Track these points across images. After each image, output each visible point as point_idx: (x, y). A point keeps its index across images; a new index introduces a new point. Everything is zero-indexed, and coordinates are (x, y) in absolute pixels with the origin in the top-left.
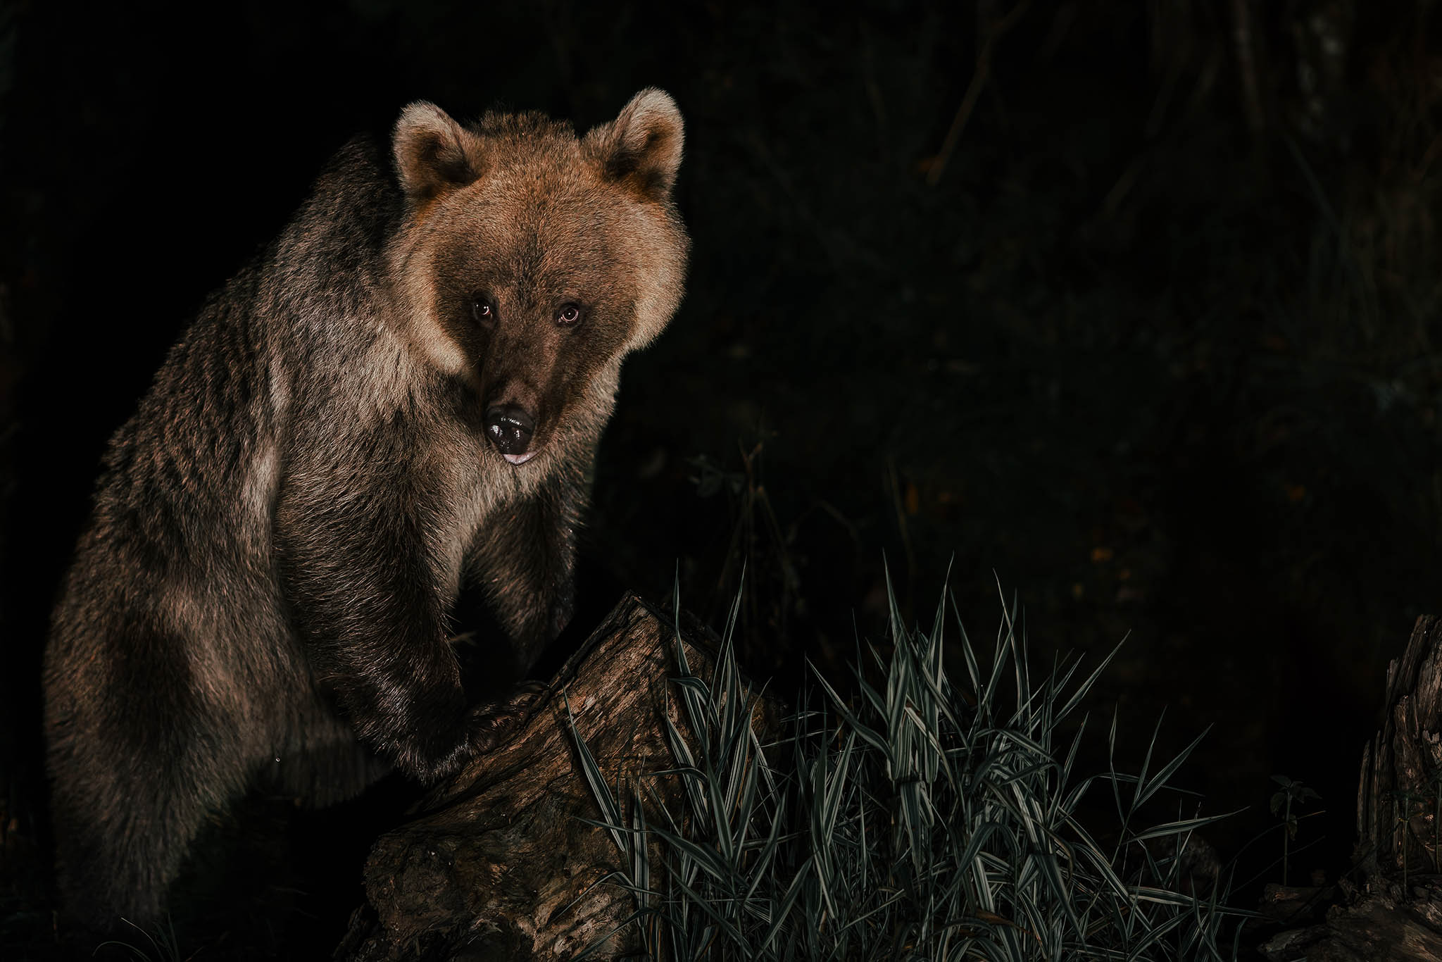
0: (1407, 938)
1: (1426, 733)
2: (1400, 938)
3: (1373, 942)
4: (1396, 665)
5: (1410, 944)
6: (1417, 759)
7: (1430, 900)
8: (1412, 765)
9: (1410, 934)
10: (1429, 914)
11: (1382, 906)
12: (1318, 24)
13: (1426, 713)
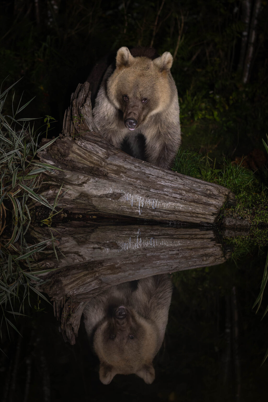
0: (73, 147)
1: (79, 107)
2: (72, 147)
3: (66, 147)
4: (73, 94)
5: (74, 148)
6: (77, 112)
7: (79, 140)
8: (76, 113)
9: (74, 146)
10: (78, 143)
11: (69, 139)
12: (53, 2)
13: (80, 103)
